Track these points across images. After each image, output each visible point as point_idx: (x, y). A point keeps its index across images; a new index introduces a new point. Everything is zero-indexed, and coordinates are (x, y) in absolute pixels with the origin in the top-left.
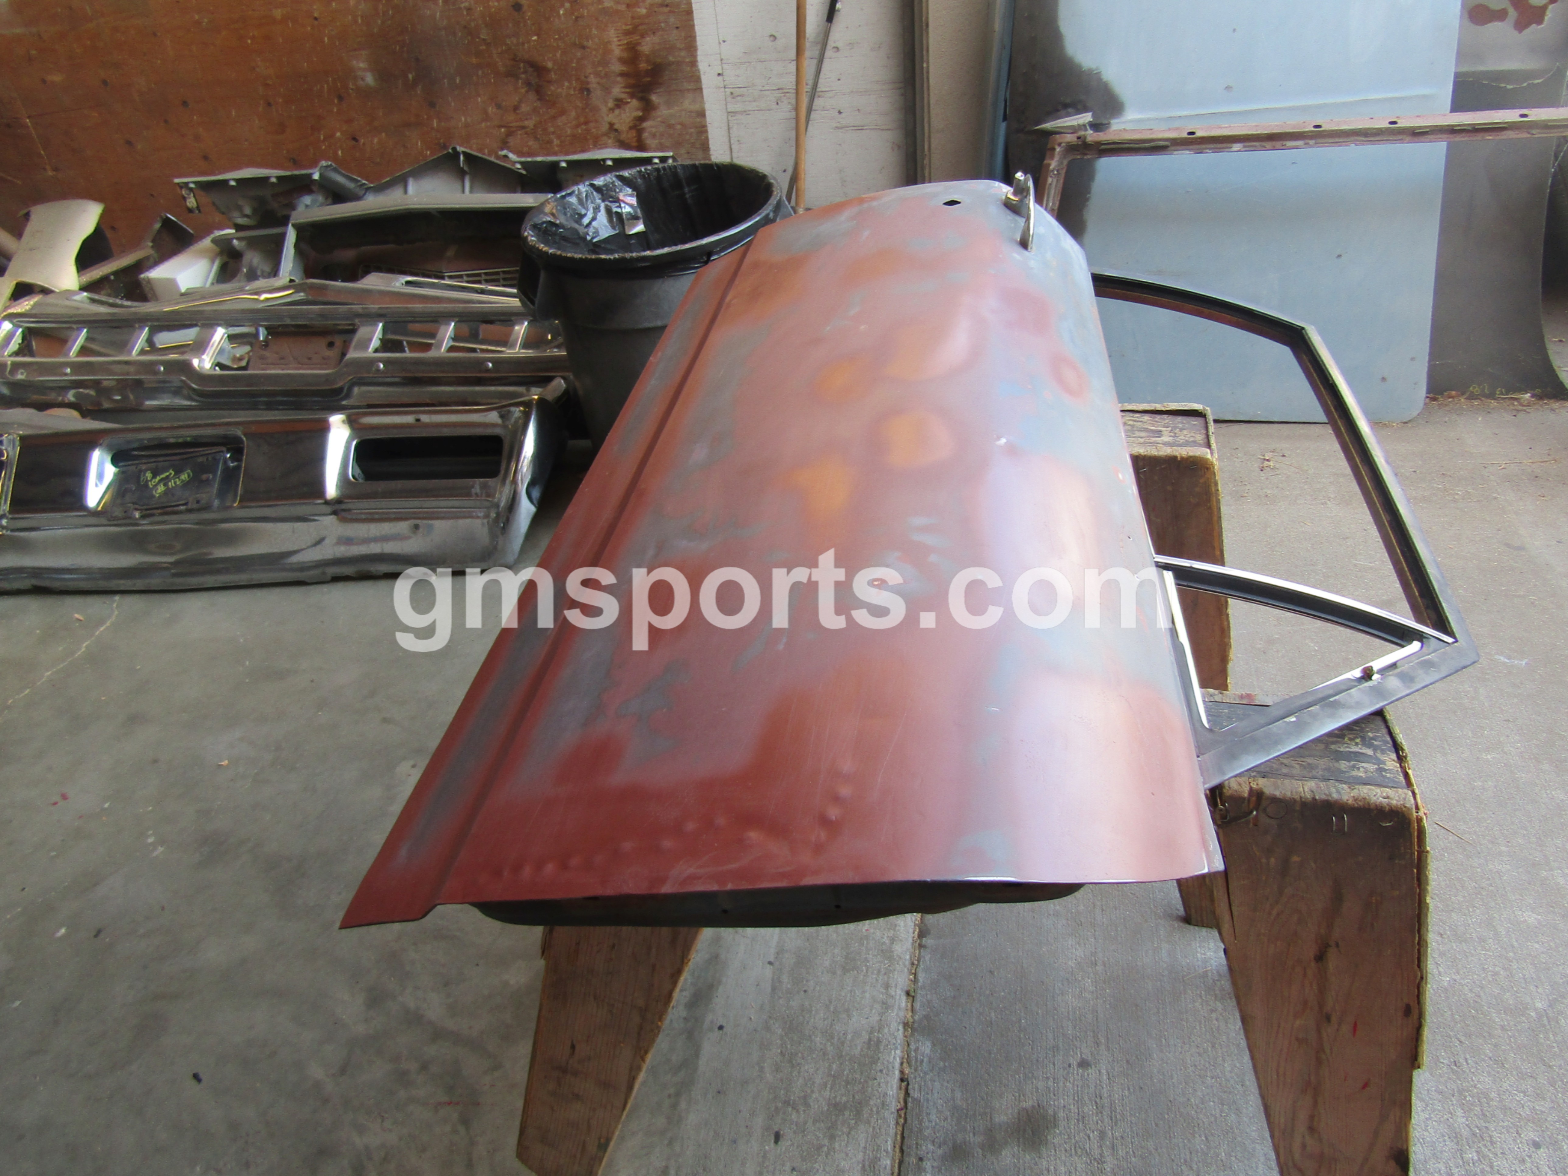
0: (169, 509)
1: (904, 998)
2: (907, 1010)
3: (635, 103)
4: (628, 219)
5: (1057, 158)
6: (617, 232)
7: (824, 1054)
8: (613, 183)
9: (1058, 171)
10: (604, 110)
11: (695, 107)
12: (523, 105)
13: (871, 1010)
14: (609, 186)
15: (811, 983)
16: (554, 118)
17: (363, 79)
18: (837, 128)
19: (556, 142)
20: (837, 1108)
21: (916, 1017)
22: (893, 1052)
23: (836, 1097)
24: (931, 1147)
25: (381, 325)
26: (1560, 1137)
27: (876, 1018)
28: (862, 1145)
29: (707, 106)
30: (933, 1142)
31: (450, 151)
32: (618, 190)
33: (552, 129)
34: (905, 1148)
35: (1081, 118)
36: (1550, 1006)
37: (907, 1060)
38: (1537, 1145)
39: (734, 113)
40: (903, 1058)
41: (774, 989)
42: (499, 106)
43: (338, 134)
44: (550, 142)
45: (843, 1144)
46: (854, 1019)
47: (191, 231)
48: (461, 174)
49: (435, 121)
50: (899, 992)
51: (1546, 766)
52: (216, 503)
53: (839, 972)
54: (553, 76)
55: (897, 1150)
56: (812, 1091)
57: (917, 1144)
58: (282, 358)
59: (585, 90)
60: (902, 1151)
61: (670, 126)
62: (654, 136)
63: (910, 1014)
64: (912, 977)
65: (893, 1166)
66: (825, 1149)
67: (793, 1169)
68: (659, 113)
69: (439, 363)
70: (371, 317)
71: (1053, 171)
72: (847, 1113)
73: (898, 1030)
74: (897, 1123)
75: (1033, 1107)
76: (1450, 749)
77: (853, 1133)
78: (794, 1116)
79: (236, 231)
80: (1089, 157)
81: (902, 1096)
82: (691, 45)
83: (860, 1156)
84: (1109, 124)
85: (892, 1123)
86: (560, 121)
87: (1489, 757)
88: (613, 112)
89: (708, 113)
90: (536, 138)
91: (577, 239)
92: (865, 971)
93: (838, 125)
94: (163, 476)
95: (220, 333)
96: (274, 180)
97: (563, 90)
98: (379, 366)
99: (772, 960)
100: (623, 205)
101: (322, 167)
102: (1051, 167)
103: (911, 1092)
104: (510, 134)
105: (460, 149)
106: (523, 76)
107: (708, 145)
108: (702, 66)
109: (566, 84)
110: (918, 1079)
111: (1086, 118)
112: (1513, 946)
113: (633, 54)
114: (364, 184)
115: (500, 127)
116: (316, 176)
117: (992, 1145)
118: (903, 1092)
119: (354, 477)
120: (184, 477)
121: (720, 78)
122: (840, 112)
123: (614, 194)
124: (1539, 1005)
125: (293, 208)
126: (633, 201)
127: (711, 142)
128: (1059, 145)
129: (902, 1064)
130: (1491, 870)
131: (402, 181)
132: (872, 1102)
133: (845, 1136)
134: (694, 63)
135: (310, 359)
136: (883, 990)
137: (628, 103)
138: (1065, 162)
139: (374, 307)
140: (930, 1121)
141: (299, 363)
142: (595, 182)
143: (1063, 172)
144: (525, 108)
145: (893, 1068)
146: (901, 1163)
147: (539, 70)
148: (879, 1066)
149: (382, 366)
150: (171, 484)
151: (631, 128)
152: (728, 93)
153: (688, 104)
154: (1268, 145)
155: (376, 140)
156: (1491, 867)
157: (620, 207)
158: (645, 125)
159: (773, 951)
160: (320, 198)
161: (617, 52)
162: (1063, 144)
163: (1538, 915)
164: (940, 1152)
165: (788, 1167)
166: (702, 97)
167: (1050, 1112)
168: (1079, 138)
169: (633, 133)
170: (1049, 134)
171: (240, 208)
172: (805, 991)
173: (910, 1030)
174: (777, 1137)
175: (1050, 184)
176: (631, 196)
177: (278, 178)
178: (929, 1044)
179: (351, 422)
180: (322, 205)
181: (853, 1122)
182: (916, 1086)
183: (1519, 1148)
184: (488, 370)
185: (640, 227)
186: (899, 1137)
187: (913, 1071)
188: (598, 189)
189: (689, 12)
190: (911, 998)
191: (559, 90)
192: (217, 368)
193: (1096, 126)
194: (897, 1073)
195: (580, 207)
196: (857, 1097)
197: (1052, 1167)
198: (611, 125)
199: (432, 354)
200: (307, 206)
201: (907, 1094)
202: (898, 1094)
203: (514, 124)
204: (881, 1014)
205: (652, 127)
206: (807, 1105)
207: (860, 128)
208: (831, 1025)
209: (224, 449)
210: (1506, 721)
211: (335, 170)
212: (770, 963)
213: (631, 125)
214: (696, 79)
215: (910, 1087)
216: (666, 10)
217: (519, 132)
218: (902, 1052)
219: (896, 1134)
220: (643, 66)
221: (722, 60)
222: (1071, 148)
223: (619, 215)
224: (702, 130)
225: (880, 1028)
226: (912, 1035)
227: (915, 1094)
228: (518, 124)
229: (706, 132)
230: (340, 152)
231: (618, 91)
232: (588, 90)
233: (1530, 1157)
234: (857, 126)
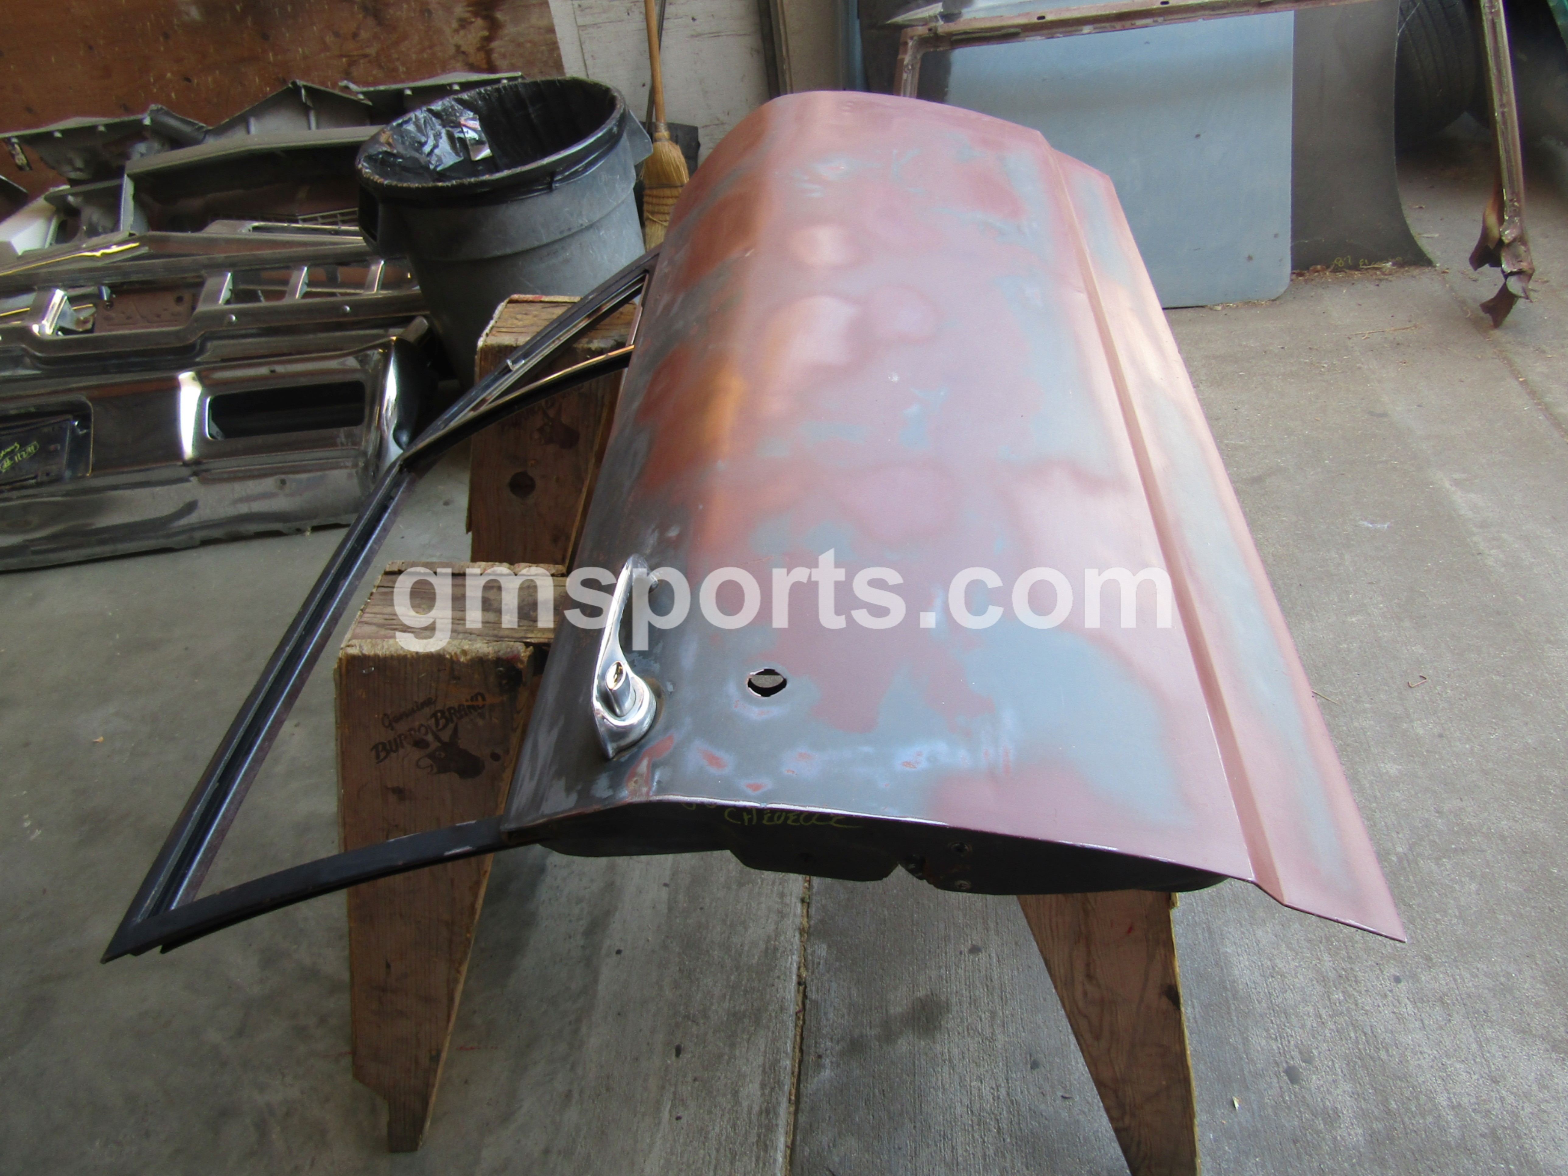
0: (18, 484)
1: (799, 905)
2: (802, 916)
3: (479, 22)
4: (472, 145)
5: (910, 52)
6: (462, 158)
7: (722, 967)
8: (452, 107)
9: (912, 66)
10: (448, 31)
11: (543, 23)
12: (362, 32)
13: (767, 920)
14: (448, 110)
15: (707, 900)
16: (397, 43)
17: (188, 14)
18: (693, 36)
19: (402, 69)
20: (736, 1017)
21: (812, 923)
22: (790, 957)
23: (734, 1007)
24: (829, 1044)
25: (229, 275)
26: (1419, 970)
27: (773, 927)
28: (762, 1049)
29: (556, 21)
30: (831, 1039)
31: (290, 86)
32: (458, 114)
33: (395, 56)
34: (804, 1048)
35: (932, 9)
36: (1410, 849)
37: (805, 963)
38: (1397, 980)
39: (584, 27)
40: (800, 963)
41: (670, 909)
42: (337, 35)
43: (169, 75)
44: (395, 70)
45: (744, 1050)
46: (750, 931)
47: (24, 190)
48: (305, 110)
49: (271, 54)
50: (794, 900)
51: (1407, 624)
52: (68, 474)
53: (734, 887)
55: (797, 1050)
56: (712, 1004)
57: (816, 1042)
58: (129, 318)
59: (426, 11)
60: (801, 1050)
61: (520, 45)
62: (504, 56)
63: (806, 920)
64: (806, 884)
65: (793, 1066)
66: (726, 1057)
67: (695, 1080)
68: (506, 32)
69: (296, 310)
70: (219, 268)
71: (907, 66)
72: (746, 1021)
73: (794, 936)
74: (796, 1025)
75: (927, 996)
76: (1317, 615)
77: (752, 1039)
78: (694, 1029)
79: (71, 186)
80: (941, 49)
81: (800, 999)
83: (760, 1060)
84: (960, 13)
85: (791, 1025)
86: (403, 47)
87: (1354, 619)
88: (458, 33)
89: (557, 29)
90: (380, 67)
91: (421, 169)
92: (760, 883)
93: (694, 33)
94: (9, 450)
95: (59, 295)
96: (102, 129)
97: (402, 12)
98: (231, 318)
99: (667, 881)
100: (465, 130)
101: (152, 111)
102: (905, 63)
103: (809, 994)
104: (352, 63)
105: (300, 83)
107: (562, 62)
109: (405, 6)
110: (815, 981)
111: (937, 8)
112: (1375, 797)
114: (202, 127)
115: (341, 56)
116: (147, 122)
117: (888, 1036)
118: (801, 995)
119: (211, 435)
120: (31, 449)
122: (694, 19)
123: (454, 118)
124: (1399, 849)
125: (127, 156)
126: (476, 124)
127: (564, 59)
128: (912, 38)
129: (799, 968)
130: (1355, 728)
131: (243, 121)
132: (770, 1008)
133: (745, 1042)
135: (158, 316)
136: (778, 900)
137: (472, 23)
138: (919, 57)
139: (220, 256)
140: (827, 1020)
141: (148, 322)
142: (433, 107)
143: (918, 66)
144: (364, 35)
145: (790, 973)
146: (801, 1062)
148: (777, 973)
149: (234, 318)
150: (17, 458)
151: (479, 49)
152: (576, 6)
153: (535, 20)
154: (1118, 25)
155: (210, 79)
156: (1356, 724)
157: (462, 132)
158: (495, 44)
159: (668, 873)
160: (156, 145)
162: (915, 38)
163: (1398, 765)
164: (838, 1048)
165: (689, 1079)
166: (550, 12)
167: (943, 998)
168: (930, 30)
169: (481, 55)
170: (900, 27)
171: (70, 162)
172: (701, 908)
173: (806, 935)
174: (679, 1051)
175: (906, 80)
176: (473, 119)
177: (106, 126)
178: (824, 946)
179: (201, 378)
180: (159, 152)
181: (753, 1028)
182: (814, 988)
183: (1381, 984)
184: (346, 314)
185: (486, 152)
186: (798, 1038)
187: (810, 974)
188: (437, 114)
190: (805, 904)
191: (399, 13)
192: (60, 333)
193: (947, 17)
194: (794, 977)
195: (419, 134)
196: (755, 1004)
197: (946, 1051)
198: (458, 47)
199: (286, 301)
200: (142, 155)
201: (805, 996)
202: (796, 997)
203: (355, 53)
204: (777, 923)
205: (501, 47)
206: (706, 1017)
207: (716, 35)
208: (729, 938)
209: (70, 417)
210: (1369, 583)
211: (167, 114)
212: (666, 885)
213: (478, 45)
215: (808, 989)
217: (362, 61)
218: (799, 957)
219: (795, 1035)
222: (923, 41)
223: (462, 141)
224: (553, 47)
225: (776, 936)
226: (808, 939)
227: (813, 995)
228: (361, 52)
229: (558, 48)
230: (173, 95)
231: (460, 11)
232: (428, 11)
233: (1391, 991)
234: (712, 33)
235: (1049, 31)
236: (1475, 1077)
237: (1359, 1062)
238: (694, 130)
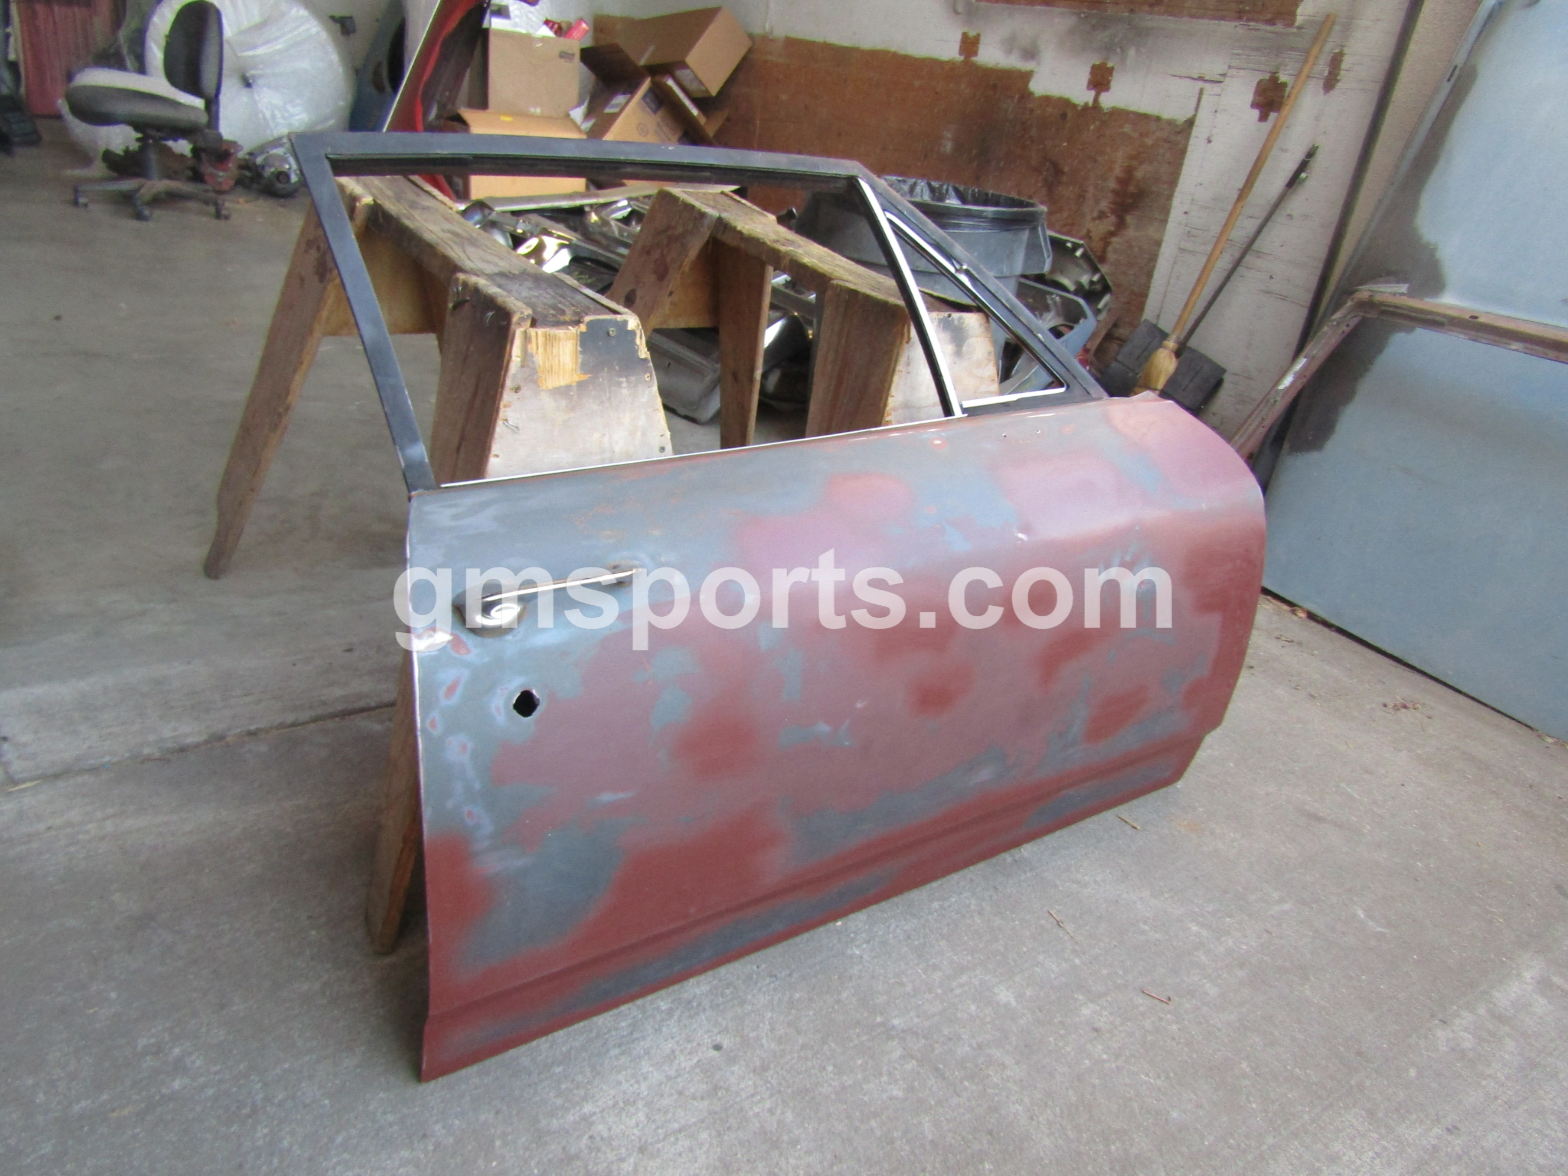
3: (1113, 218)
10: (1089, 217)
11: (1156, 236)
18: (1265, 291)
29: (1165, 239)
35: (1397, 287)
39: (1182, 250)
54: (1065, 179)
59: (1081, 197)
61: (1131, 247)
62: (1115, 251)
68: (1127, 233)
80: (1369, 316)
82: (1173, 181)
88: (1096, 221)
89: (1163, 244)
93: (1264, 288)
97: (1067, 192)
106: (1045, 173)
107: (1153, 273)
108: (1176, 201)
109: (1071, 188)
111: (1402, 288)
113: (1127, 178)
121: (1185, 216)
122: (1271, 277)
127: (1156, 271)
128: (1352, 300)
134: (1170, 197)
137: (1108, 217)
147: (1057, 171)
151: (1101, 239)
152: (1186, 231)
153: (1151, 231)
158: (1114, 240)
161: (1118, 171)
162: (1355, 300)
166: (1165, 229)
168: (1370, 296)
169: (1101, 244)
189: (1183, 152)
191: (1064, 192)
198: (1089, 231)
205: (1116, 242)
207: (1284, 298)
213: (1103, 236)
214: (1166, 211)
216: (1167, 145)
220: (1132, 189)
221: (1193, 200)
222: (1360, 305)
224: (1153, 258)
229: (1156, 260)
231: (1104, 205)
232: (1084, 197)
234: (1281, 295)
235: (1473, 333)
236: (636, 1131)
237: (593, 1034)
238: (1224, 371)
